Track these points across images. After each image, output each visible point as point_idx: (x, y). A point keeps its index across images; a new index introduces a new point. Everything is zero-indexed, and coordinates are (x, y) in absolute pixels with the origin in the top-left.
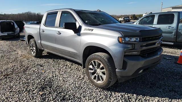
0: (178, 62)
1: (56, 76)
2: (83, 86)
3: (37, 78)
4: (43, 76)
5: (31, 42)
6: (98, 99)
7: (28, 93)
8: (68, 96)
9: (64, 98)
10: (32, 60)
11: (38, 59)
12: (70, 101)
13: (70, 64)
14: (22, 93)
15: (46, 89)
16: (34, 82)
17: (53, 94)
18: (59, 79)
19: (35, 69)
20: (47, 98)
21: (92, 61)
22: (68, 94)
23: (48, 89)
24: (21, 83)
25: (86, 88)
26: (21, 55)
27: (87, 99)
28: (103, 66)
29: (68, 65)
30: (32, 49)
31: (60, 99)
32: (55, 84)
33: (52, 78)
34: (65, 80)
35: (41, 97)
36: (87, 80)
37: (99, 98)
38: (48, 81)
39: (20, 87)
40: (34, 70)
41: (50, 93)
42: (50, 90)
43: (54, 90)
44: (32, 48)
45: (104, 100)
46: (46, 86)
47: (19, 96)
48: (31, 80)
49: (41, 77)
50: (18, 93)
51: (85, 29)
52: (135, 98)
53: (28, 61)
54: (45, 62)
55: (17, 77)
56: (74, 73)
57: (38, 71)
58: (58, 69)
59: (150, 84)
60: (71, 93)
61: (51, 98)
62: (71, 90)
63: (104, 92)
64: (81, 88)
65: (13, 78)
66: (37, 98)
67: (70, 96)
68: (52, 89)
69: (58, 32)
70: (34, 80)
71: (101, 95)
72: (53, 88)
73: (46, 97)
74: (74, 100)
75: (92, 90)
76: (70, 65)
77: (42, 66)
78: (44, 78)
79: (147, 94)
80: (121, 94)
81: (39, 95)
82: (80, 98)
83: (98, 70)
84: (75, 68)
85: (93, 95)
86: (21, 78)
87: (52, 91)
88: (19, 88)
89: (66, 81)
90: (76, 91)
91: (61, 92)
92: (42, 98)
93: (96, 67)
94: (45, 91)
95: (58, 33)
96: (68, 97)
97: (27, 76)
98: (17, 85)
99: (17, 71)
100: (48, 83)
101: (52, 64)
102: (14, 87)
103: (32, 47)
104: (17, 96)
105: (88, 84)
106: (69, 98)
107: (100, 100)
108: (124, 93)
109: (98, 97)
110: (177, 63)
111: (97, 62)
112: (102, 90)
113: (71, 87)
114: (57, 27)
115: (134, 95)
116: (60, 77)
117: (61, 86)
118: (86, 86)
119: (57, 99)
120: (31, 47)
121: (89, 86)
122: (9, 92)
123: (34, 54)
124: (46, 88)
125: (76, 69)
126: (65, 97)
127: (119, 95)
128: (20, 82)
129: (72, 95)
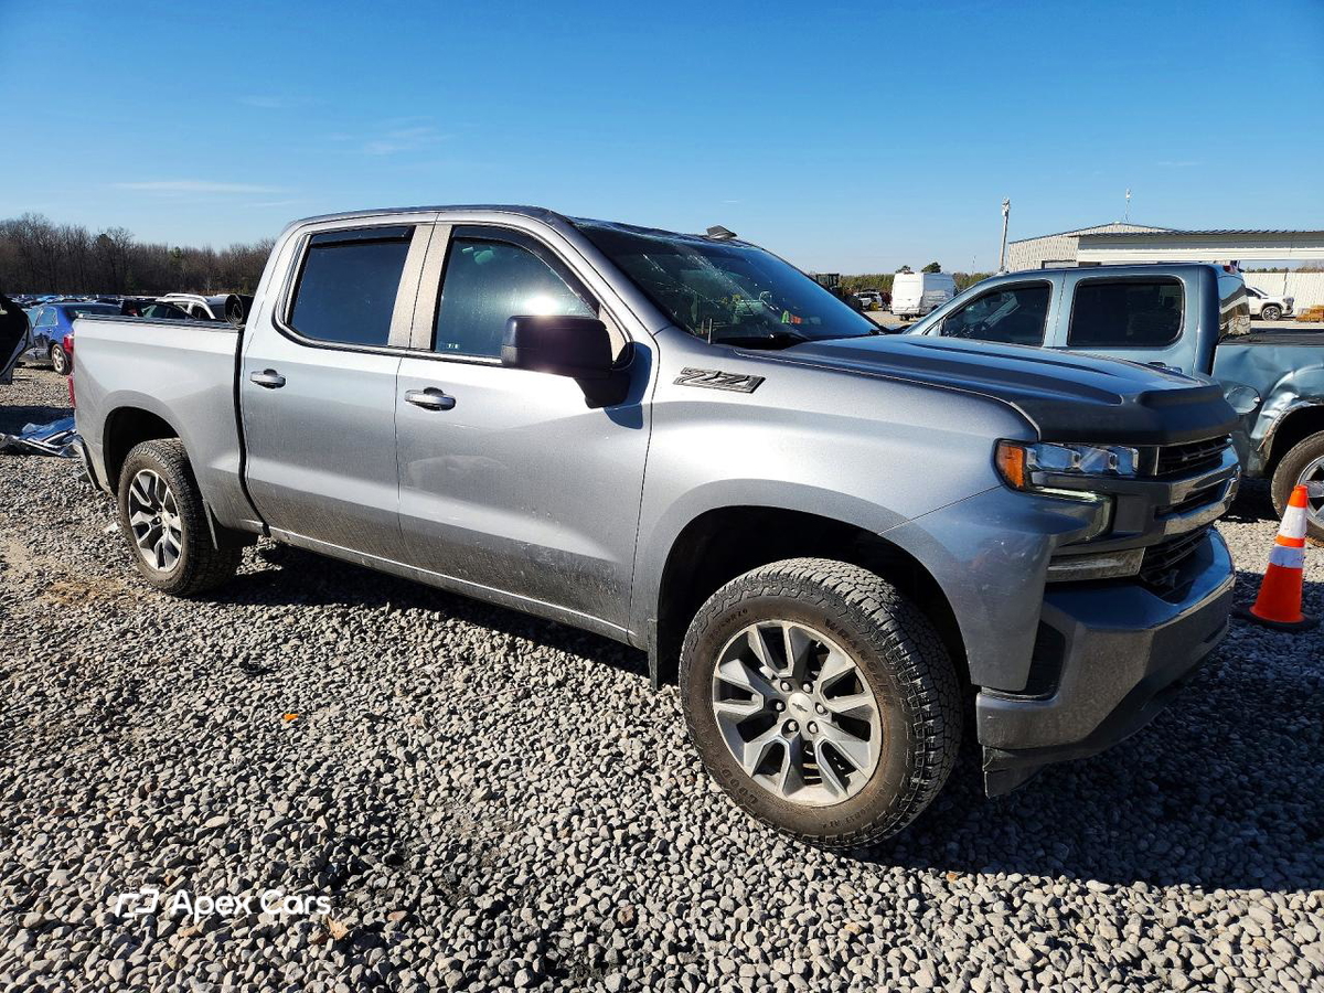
0: (1253, 610)
1: (411, 759)
2: (669, 836)
3: (246, 779)
4: (293, 757)
5: (139, 465)
6: (842, 945)
7: (211, 936)
8: (579, 938)
9: (552, 955)
10: (153, 624)
11: (207, 608)
12: (613, 981)
13: (493, 648)
14: (156, 939)
15: (361, 883)
16: (234, 823)
17: (445, 928)
18: (443, 781)
19: (209, 703)
20: (405, 965)
21: (753, 630)
22: (575, 916)
23: (382, 882)
24: (113, 840)
25: (697, 851)
26: (41, 574)
27: (754, 954)
28: (849, 664)
29: (478, 653)
30: (142, 528)
31: (516, 968)
32: (424, 833)
33: (379, 774)
34: (504, 788)
35: (350, 962)
36: (681, 781)
37: (843, 935)
38: (361, 800)
39: (114, 876)
40: (200, 705)
41: (413, 922)
42: (402, 884)
43: (436, 891)
44: (148, 519)
45: (886, 949)
46: (355, 850)
47: (128, 967)
48: (196, 802)
49: (281, 773)
50: (117, 944)
51: (687, 376)
52: (1110, 909)
53: (124, 634)
54: (274, 638)
55: (62, 784)
56: (557, 724)
57: (233, 713)
58: (406, 692)
59: (1155, 787)
60: (595, 902)
61: (442, 962)
62: (587, 876)
63: (855, 873)
64: (664, 850)
65: (19, 796)
66: (314, 976)
67: (594, 928)
68: (415, 881)
69: (428, 391)
70: (224, 799)
71: (840, 901)
72: (421, 865)
73: (395, 961)
74: (648, 970)
75: (753, 862)
76: (501, 653)
77: (264, 671)
78: (314, 781)
79: (1176, 866)
80: (996, 888)
81: (321, 942)
82: (689, 949)
83: (797, 698)
84: (551, 680)
85: (788, 912)
86: (103, 789)
87: (427, 899)
88: (109, 891)
89: (515, 800)
90: (631, 888)
91: (507, 899)
92: (356, 971)
93: (787, 673)
94: (361, 896)
95: (431, 399)
96: (585, 945)
97: (151, 766)
98: (80, 860)
99: (37, 721)
100: (367, 825)
101: (342, 647)
102: (57, 877)
103: (145, 510)
104: (116, 968)
105: (706, 816)
106: (592, 951)
107: (856, 948)
108: (1016, 877)
109: (828, 928)
110: (1254, 620)
111: (796, 632)
112: (829, 856)
113: (578, 853)
114: (409, 353)
115: (1093, 885)
116: (449, 766)
117: (485, 847)
118: (695, 829)
119: (495, 972)
120: (137, 507)
121: (714, 828)
122: (23, 936)
123: (166, 569)
124: (358, 867)
125: (559, 685)
126: (555, 948)
127: (982, 891)
128: (99, 830)
129: (608, 925)
